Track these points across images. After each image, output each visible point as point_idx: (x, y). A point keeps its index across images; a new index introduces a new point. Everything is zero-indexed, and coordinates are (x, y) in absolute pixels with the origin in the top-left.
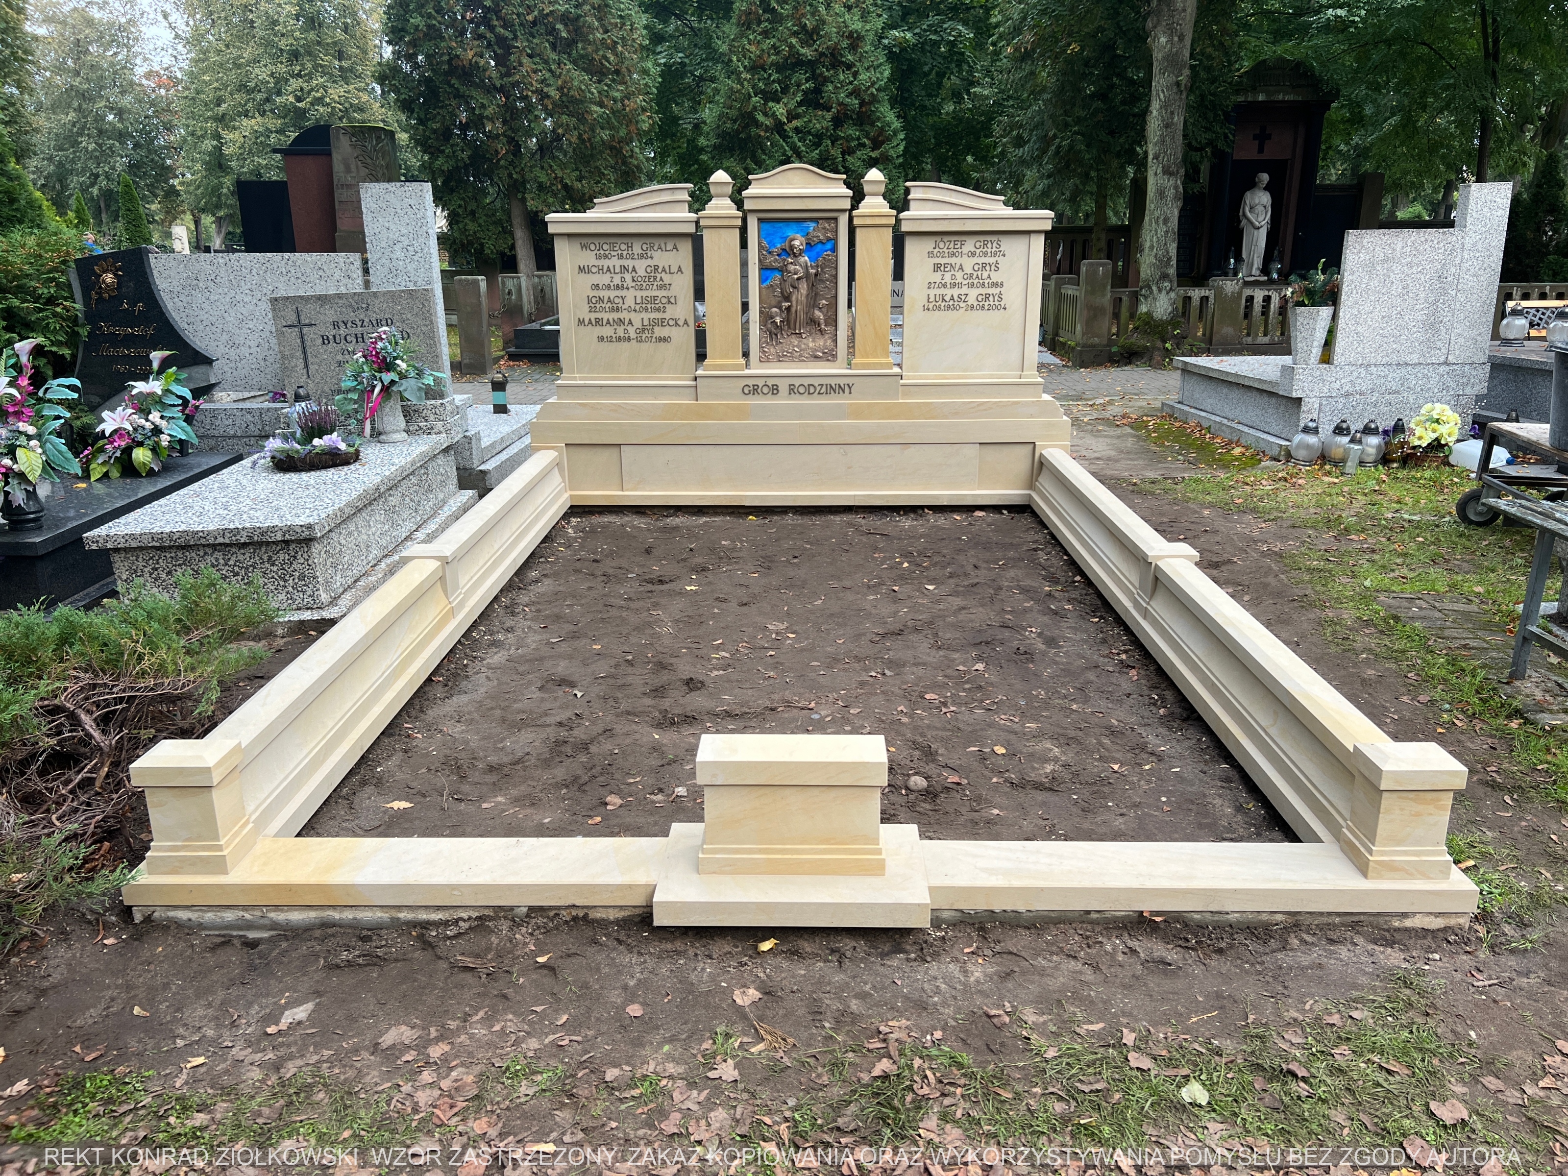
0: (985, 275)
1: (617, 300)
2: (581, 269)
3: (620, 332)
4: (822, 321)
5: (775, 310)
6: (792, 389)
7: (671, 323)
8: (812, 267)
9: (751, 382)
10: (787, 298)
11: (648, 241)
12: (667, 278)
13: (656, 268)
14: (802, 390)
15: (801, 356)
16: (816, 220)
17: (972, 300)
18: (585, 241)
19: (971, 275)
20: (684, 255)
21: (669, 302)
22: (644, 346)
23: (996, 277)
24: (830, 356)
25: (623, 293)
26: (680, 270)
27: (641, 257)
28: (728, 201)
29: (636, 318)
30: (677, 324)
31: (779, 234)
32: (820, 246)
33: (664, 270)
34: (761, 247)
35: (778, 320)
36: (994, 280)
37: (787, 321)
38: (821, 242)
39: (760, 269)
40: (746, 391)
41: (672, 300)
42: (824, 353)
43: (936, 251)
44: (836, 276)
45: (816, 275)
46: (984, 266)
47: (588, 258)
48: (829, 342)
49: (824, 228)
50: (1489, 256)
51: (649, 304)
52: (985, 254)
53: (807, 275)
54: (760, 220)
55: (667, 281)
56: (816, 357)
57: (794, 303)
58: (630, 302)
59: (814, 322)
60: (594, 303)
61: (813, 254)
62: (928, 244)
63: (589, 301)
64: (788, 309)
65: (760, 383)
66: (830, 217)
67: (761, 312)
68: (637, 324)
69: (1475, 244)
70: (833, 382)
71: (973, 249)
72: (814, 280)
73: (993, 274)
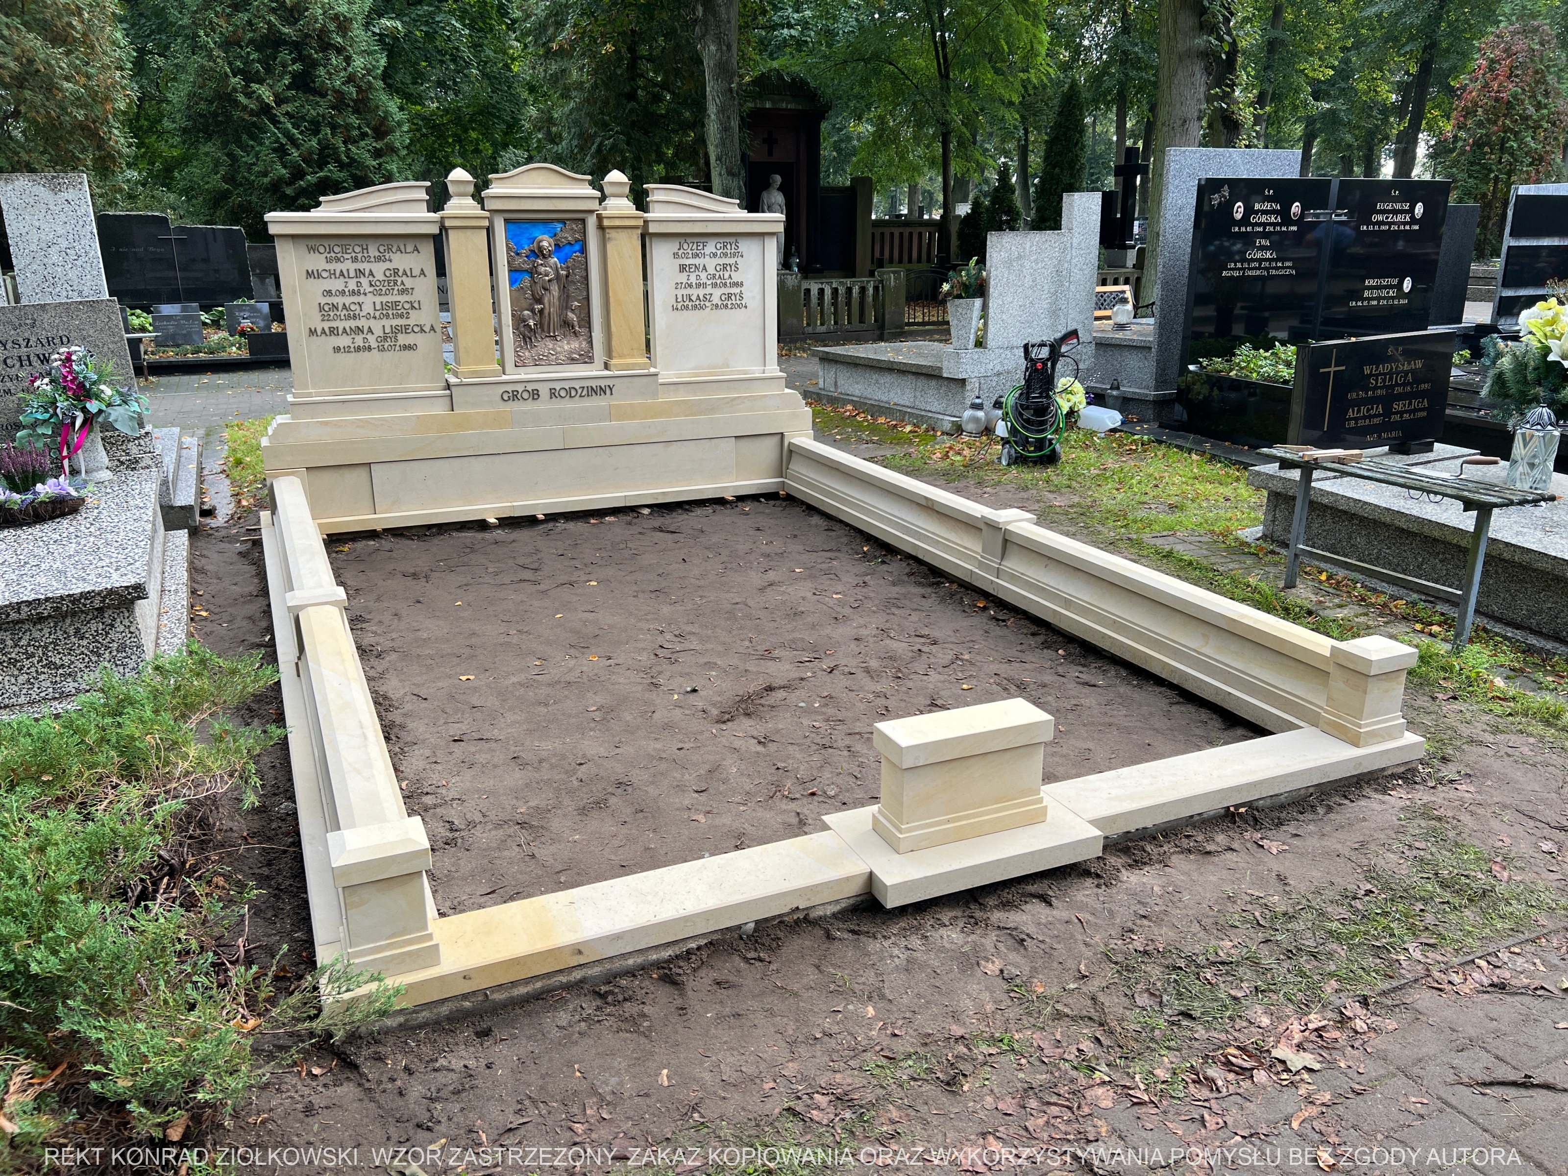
0: (727, 275)
1: (353, 307)
2: (309, 274)
3: (359, 341)
4: (576, 323)
5: (526, 312)
6: (553, 393)
7: (416, 329)
8: (562, 269)
9: (510, 388)
10: (539, 301)
11: (386, 242)
12: (409, 282)
13: (396, 272)
14: (563, 393)
15: (557, 359)
16: (563, 221)
17: (716, 300)
18: (311, 243)
19: (714, 276)
20: (426, 259)
21: (413, 307)
22: (386, 354)
23: (736, 277)
24: (587, 358)
25: (361, 299)
26: (423, 273)
27: (378, 259)
28: (470, 201)
29: (377, 327)
30: (422, 331)
31: (527, 235)
32: (568, 248)
33: (405, 273)
34: (509, 249)
35: (531, 323)
36: (735, 280)
37: (540, 324)
38: (570, 244)
39: (510, 271)
40: (506, 398)
41: (416, 305)
42: (581, 355)
43: (680, 252)
44: (586, 278)
45: (567, 276)
46: (725, 267)
47: (317, 262)
48: (584, 344)
49: (572, 229)
50: (1090, 253)
51: (388, 310)
52: (725, 255)
53: (558, 277)
54: (506, 221)
55: (408, 286)
56: (573, 359)
57: (547, 305)
58: (368, 308)
59: (567, 324)
60: (326, 311)
61: (562, 254)
62: (673, 246)
63: (321, 308)
64: (541, 311)
65: (520, 388)
66: (578, 219)
67: (513, 315)
68: (378, 332)
69: (1079, 244)
70: (594, 384)
71: (714, 251)
72: (564, 282)
73: (733, 274)
